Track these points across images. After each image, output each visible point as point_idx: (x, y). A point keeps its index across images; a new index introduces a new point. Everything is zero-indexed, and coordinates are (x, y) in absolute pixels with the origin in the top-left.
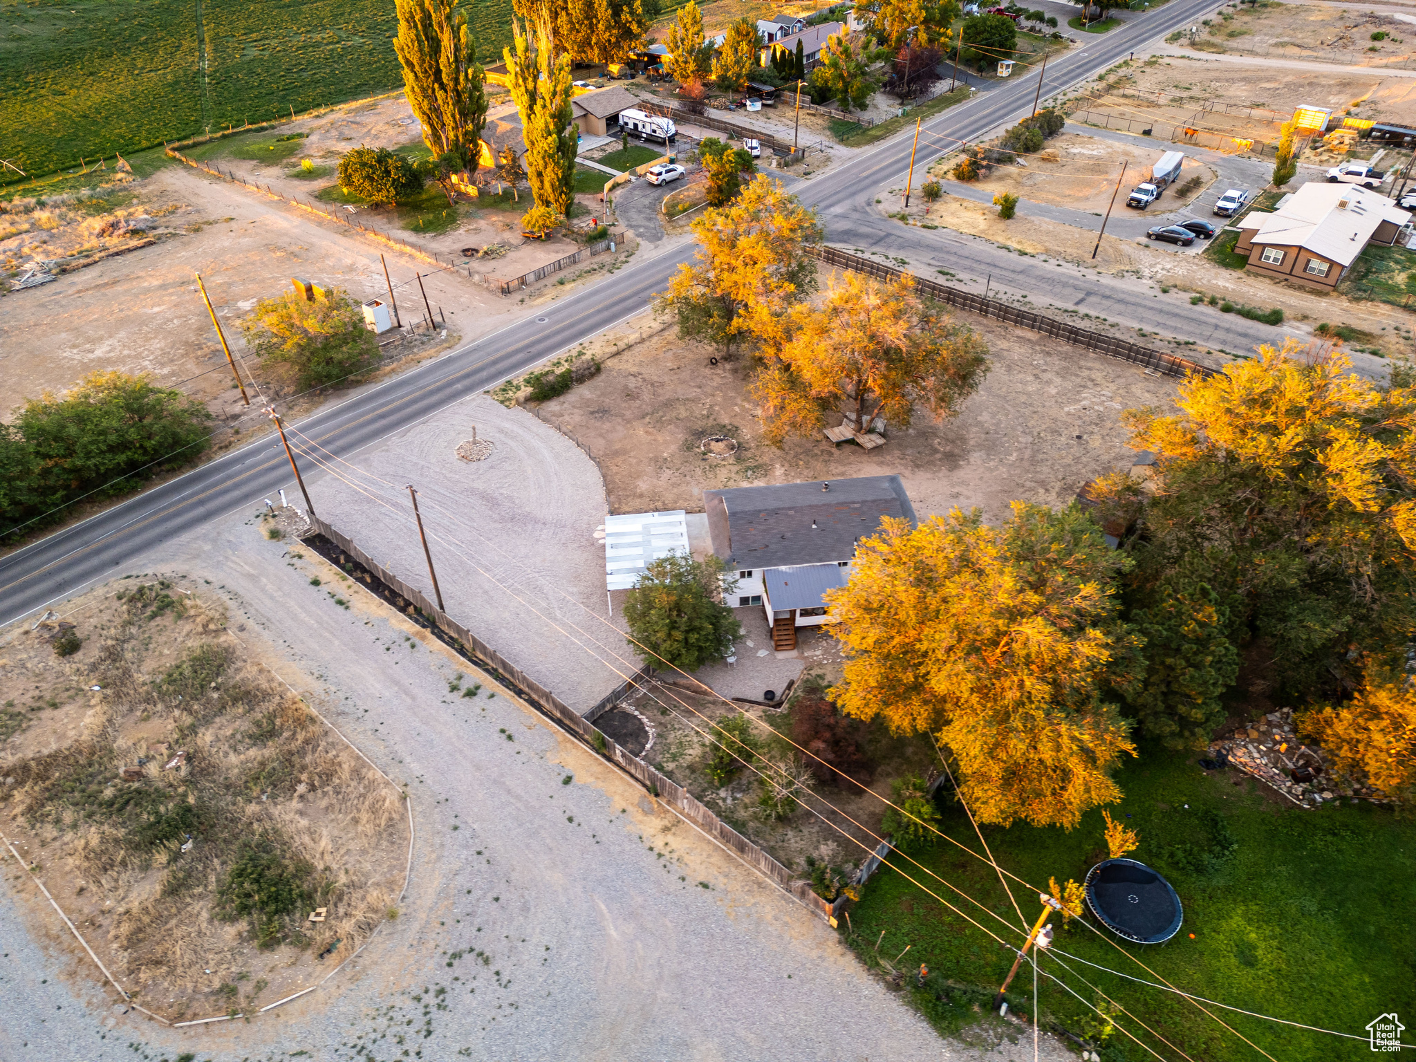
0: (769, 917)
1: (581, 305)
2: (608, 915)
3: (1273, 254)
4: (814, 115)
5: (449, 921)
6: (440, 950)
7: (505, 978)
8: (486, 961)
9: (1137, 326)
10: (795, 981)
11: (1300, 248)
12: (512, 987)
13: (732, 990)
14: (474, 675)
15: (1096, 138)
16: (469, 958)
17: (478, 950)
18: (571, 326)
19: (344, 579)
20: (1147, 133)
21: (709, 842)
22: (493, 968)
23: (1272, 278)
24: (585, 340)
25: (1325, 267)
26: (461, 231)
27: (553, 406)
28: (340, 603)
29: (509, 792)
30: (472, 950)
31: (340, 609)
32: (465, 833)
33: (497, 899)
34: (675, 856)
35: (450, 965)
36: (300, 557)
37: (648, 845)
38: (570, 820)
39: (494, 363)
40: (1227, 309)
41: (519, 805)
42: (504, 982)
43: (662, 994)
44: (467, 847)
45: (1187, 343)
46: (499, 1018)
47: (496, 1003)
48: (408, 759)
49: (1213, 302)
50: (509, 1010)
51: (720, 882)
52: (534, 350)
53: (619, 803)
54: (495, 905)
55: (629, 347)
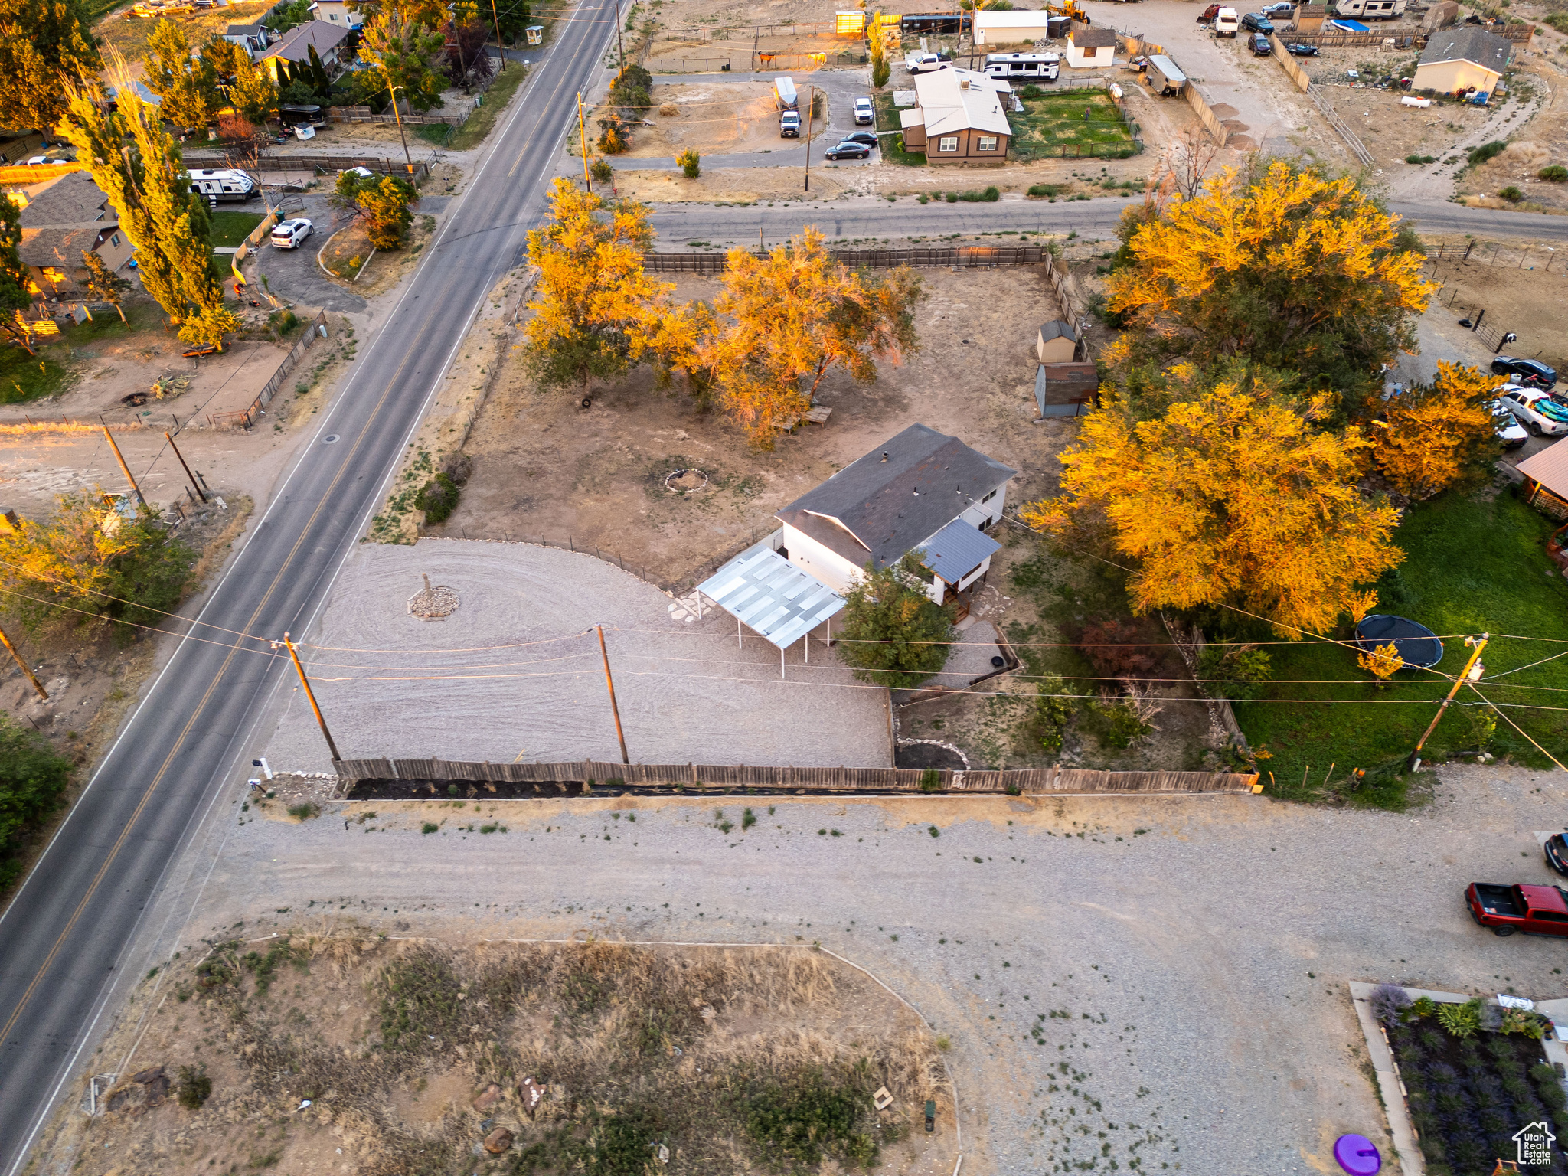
1: (360, 405)
3: (948, 142)
5: (995, 1011)
6: (1019, 1039)
7: (1097, 1016)
8: (1065, 1015)
9: (905, 236)
10: (1280, 850)
11: (970, 130)
12: (1110, 1016)
19: (461, 805)
20: (727, 68)
22: (1078, 1016)
23: (955, 165)
24: (409, 439)
25: (993, 141)
27: (460, 519)
28: (488, 830)
29: (897, 876)
30: (1042, 1017)
31: (497, 835)
32: (907, 936)
33: (1007, 965)
35: (1042, 1042)
36: (372, 816)
39: (332, 505)
40: (952, 199)
41: (920, 880)
42: (1100, 1019)
43: (1214, 930)
44: (925, 945)
46: (1132, 1047)
47: (1113, 1038)
48: (768, 917)
49: (937, 197)
52: (363, 473)
53: (1001, 820)
54: (1011, 970)
55: (471, 427)
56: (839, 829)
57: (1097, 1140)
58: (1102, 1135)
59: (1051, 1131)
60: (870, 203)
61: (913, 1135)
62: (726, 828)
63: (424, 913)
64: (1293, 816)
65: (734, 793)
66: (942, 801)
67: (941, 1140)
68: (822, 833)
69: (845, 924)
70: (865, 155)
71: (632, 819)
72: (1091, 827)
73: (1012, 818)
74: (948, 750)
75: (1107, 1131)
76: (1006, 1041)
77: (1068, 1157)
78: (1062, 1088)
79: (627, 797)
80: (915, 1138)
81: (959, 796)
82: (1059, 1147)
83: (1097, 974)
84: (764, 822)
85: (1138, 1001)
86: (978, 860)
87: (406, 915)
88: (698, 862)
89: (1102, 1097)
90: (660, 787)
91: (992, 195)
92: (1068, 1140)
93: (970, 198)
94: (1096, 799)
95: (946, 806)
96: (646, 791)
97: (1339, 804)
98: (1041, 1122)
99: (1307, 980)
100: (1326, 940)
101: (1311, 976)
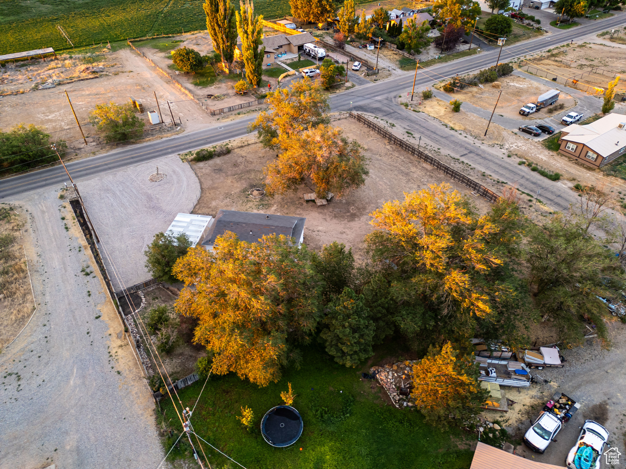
0: (134, 392)
1: (240, 125)
2: (75, 374)
3: (571, 145)
4: (396, 54)
5: (17, 360)
6: (6, 371)
7: (21, 388)
8: (19, 380)
9: (483, 170)
10: (126, 421)
11: (584, 145)
12: (21, 392)
13: (99, 417)
14: (95, 267)
15: (527, 79)
16: (14, 376)
17: (19, 374)
18: (231, 132)
19: (74, 219)
20: (554, 80)
21: (133, 356)
22: (19, 383)
23: (569, 158)
24: (232, 139)
25: (595, 156)
26: (213, 87)
27: (201, 164)
28: (67, 228)
29: (74, 316)
30: (17, 374)
31: (65, 230)
32: (47, 328)
33: (40, 357)
34: (116, 358)
35: (5, 377)
36: (65, 207)
37: (109, 350)
38: (88, 333)
39: (190, 143)
40: (534, 170)
41: (74, 323)
42: (19, 389)
43: (72, 411)
44: (43, 334)
45: (503, 183)
46: (8, 403)
47: (10, 397)
48: (48, 295)
49: (529, 165)
50: (13, 401)
51: (125, 373)
52: (209, 140)
53: (111, 331)
54: (38, 359)
55: (249, 145)
56: (92, 295)
60: (499, 153)
62: (83, 271)
63: (32, 232)
65: (99, 266)
66: (116, 314)
68: (89, 292)
70: (537, 135)
71: (80, 251)
73: (113, 335)
74: (140, 305)
76: (5, 367)
79: (89, 246)
83: (41, 382)
84: (89, 278)
85: (30, 398)
87: (30, 229)
88: (66, 271)
90: (96, 250)
91: (556, 178)
93: (543, 174)
95: (113, 316)
96: (93, 249)
99: (54, 449)
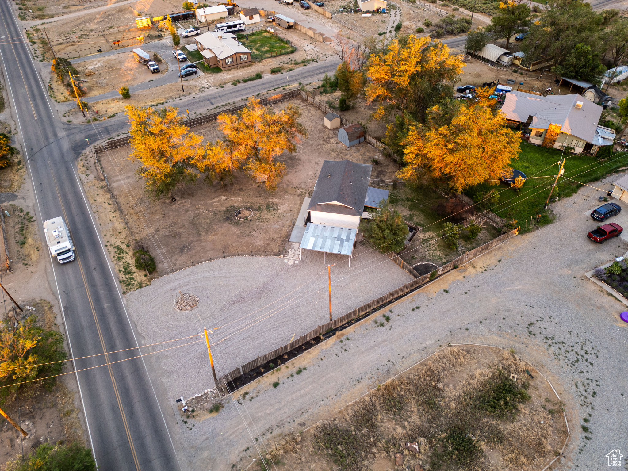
0: (513, 248)
2: (511, 288)
3: (229, 60)
5: (515, 334)
6: (528, 337)
7: (539, 319)
8: (532, 324)
11: (236, 54)
12: (543, 317)
14: (378, 315)
15: (87, 61)
16: (531, 329)
19: (280, 370)
20: (100, 51)
22: (535, 322)
25: (245, 56)
27: (163, 266)
28: (299, 372)
30: (527, 328)
31: (304, 373)
32: (470, 326)
33: (504, 319)
35: (534, 335)
36: (247, 393)
37: (480, 273)
39: (92, 286)
40: (245, 81)
41: (456, 308)
44: (477, 327)
45: (258, 94)
46: (556, 322)
47: (550, 323)
48: (424, 345)
49: (239, 82)
50: (552, 319)
52: (94, 267)
53: (460, 278)
54: (507, 319)
55: (128, 228)
56: (417, 305)
57: (572, 352)
58: (572, 350)
59: (560, 357)
60: (213, 91)
61: (530, 382)
62: (382, 325)
63: (305, 416)
64: (530, 237)
65: (373, 312)
66: (438, 281)
67: (538, 379)
68: (413, 310)
69: (449, 334)
70: (196, 72)
71: (348, 339)
72: (486, 267)
73: (463, 275)
74: (426, 264)
75: (572, 348)
76: (525, 340)
77: (571, 362)
78: (551, 344)
79: (338, 333)
80: (532, 383)
81: (442, 277)
82: (566, 361)
83: (529, 307)
84: (392, 316)
85: (545, 309)
86: (466, 293)
87: (300, 420)
88: (384, 341)
89: (562, 340)
90: (347, 323)
91: (259, 76)
92: (567, 357)
93: (251, 79)
94: (479, 258)
95: (441, 282)
96: (343, 328)
97: (537, 228)
98: (556, 357)
99: (575, 279)
100: (569, 266)
101: (575, 278)
